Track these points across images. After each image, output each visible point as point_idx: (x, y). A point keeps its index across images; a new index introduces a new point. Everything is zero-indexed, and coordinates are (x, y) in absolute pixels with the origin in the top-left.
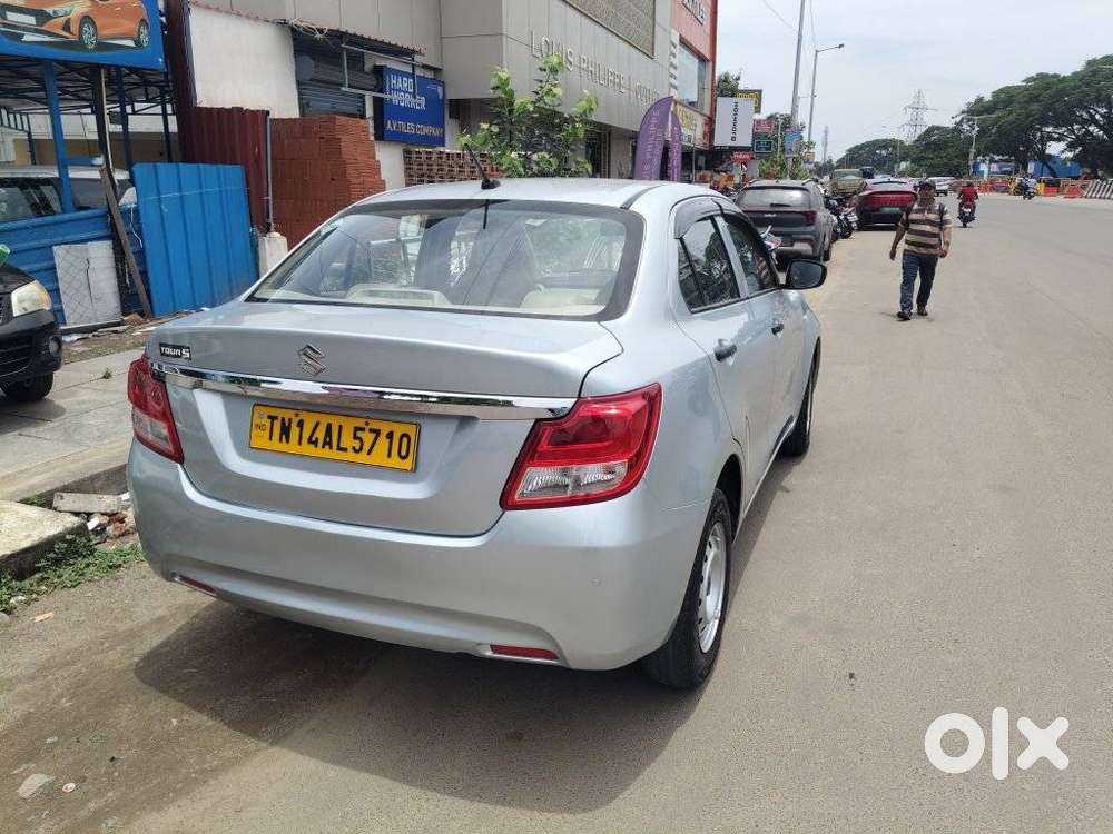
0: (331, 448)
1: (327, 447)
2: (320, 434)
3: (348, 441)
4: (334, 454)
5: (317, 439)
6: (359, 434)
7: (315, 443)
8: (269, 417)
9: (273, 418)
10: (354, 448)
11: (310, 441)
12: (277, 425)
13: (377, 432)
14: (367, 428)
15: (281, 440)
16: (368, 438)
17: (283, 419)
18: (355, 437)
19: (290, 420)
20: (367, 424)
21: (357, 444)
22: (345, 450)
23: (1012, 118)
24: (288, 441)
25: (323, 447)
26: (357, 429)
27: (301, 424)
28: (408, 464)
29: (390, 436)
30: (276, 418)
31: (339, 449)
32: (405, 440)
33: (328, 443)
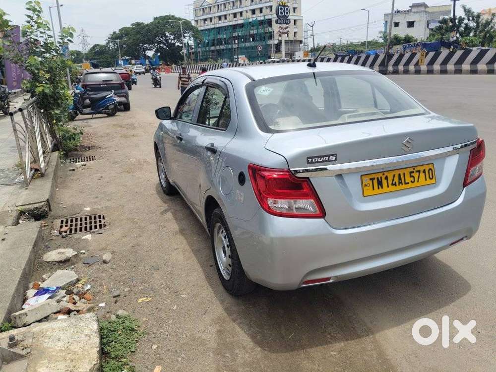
0: (402, 184)
1: (401, 184)
2: (396, 180)
3: (408, 179)
4: (405, 186)
5: (395, 182)
6: (412, 174)
7: (395, 184)
8: (371, 179)
9: (372, 179)
10: (411, 181)
11: (393, 184)
12: (375, 182)
13: (419, 171)
14: (415, 171)
15: (379, 188)
16: (416, 175)
17: (378, 178)
18: (411, 176)
19: (381, 178)
20: (414, 169)
21: (412, 179)
22: (408, 183)
23: (131, 41)
24: (382, 187)
25: (399, 185)
26: (411, 173)
27: (386, 178)
28: (433, 181)
29: (424, 171)
30: (374, 179)
31: (406, 183)
32: (430, 171)
33: (400, 183)
